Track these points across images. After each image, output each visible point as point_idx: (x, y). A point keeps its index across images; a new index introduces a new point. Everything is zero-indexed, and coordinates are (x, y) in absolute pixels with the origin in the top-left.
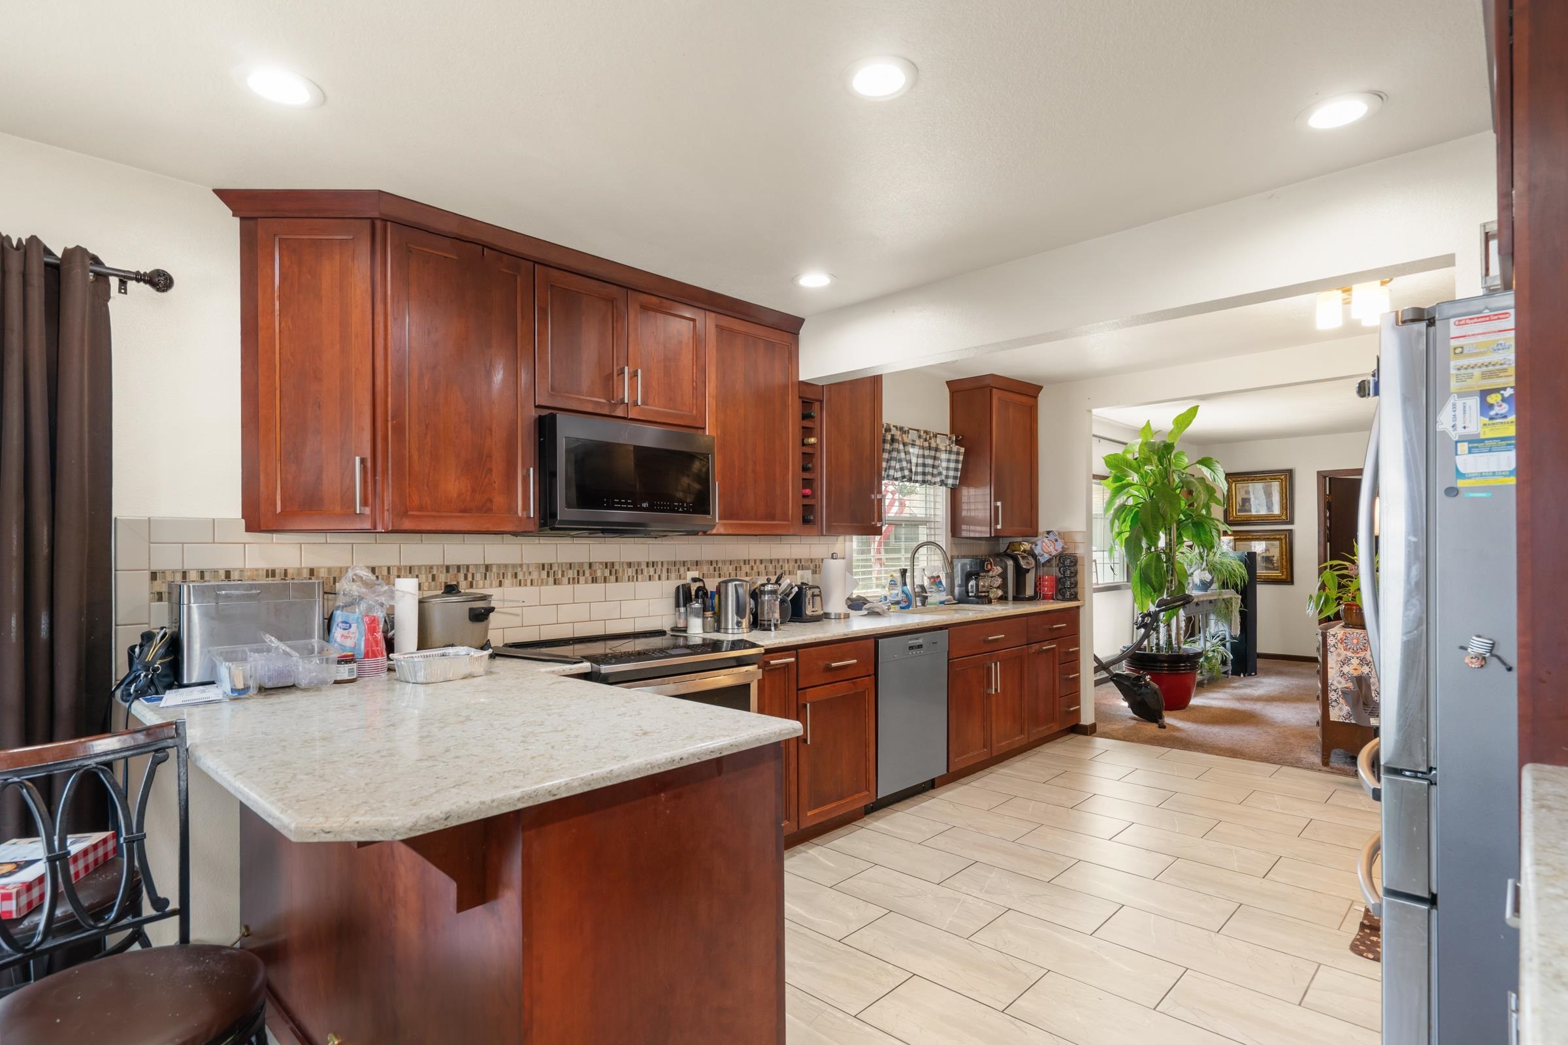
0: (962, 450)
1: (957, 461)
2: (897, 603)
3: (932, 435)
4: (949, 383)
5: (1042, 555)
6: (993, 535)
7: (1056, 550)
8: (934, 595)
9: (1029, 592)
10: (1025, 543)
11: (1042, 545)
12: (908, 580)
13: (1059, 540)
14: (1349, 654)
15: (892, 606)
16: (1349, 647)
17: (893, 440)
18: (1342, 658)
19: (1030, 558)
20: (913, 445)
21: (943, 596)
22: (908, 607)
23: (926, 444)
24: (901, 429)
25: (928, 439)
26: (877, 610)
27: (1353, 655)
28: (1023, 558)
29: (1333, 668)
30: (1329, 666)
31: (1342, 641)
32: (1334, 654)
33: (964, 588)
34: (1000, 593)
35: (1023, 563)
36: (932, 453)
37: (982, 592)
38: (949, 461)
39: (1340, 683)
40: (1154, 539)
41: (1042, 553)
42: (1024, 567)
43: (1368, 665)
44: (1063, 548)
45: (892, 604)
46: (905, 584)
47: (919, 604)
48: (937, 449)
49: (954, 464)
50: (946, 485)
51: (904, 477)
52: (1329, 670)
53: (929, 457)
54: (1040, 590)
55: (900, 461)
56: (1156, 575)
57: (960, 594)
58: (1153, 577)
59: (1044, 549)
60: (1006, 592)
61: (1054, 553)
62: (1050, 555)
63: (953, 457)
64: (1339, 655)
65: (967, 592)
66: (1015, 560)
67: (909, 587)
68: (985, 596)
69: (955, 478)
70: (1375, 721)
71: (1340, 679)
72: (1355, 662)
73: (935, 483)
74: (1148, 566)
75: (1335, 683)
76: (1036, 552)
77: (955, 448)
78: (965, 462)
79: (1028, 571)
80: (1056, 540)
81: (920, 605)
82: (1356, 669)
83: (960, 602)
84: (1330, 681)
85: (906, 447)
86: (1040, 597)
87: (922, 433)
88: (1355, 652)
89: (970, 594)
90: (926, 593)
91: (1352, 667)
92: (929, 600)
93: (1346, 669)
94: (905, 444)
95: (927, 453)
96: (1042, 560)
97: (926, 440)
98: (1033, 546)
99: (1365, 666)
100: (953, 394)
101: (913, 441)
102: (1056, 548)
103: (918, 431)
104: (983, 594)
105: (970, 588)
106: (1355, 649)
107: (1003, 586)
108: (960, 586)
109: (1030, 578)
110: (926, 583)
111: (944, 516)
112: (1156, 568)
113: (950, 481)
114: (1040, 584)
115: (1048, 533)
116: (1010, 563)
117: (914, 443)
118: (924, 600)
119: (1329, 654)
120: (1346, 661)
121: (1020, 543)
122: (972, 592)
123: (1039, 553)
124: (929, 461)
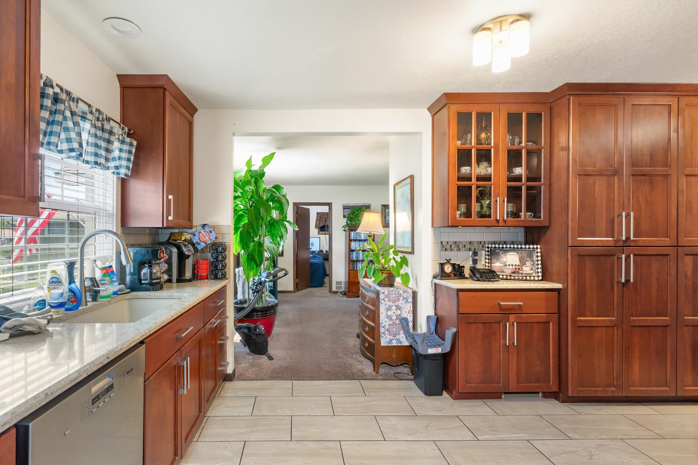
0: (135, 143)
1: (130, 152)
2: (61, 305)
3: (105, 117)
4: (120, 77)
5: (199, 244)
6: (165, 226)
7: (211, 240)
8: (107, 287)
9: (188, 274)
10: (186, 233)
11: (199, 235)
12: (77, 273)
13: (213, 232)
14: (391, 304)
15: (52, 310)
16: (390, 299)
17: (56, 100)
18: (387, 306)
19: (190, 246)
20: (84, 118)
21: (116, 287)
22: (76, 307)
23: (99, 124)
24: (68, 93)
25: (101, 119)
26: (29, 328)
27: (393, 304)
28: (185, 245)
29: (383, 313)
30: (381, 312)
31: (387, 296)
32: (384, 304)
33: (136, 277)
34: (166, 277)
35: (184, 249)
36: (106, 136)
37: (154, 279)
38: (121, 150)
39: (386, 322)
40: (256, 233)
41: (199, 241)
42: (186, 253)
43: (400, 309)
44: (216, 238)
45: (52, 307)
46: (71, 280)
47: (89, 299)
48: (111, 133)
49: (127, 154)
50: (118, 174)
51: (72, 150)
52: (380, 314)
53: (100, 138)
54: (197, 272)
55: (67, 129)
56: (258, 256)
57: (131, 281)
58: (257, 257)
59: (201, 238)
60: (170, 275)
61: (209, 242)
62: (206, 243)
63: (126, 147)
64: (386, 305)
65: (140, 280)
66: (179, 248)
67: (77, 280)
68: (157, 283)
69: (128, 168)
70: (431, 351)
71: (386, 319)
72: (394, 308)
73: (108, 168)
74: (254, 250)
75: (384, 322)
76: (194, 241)
77: (128, 140)
78: (136, 156)
79: (188, 257)
80: (211, 232)
81: (91, 300)
82: (394, 313)
83: (133, 289)
84: (381, 322)
85: (74, 117)
86: (197, 279)
87: (94, 111)
88: (394, 302)
89: (143, 282)
90: (98, 286)
91: (392, 311)
92: (102, 294)
93: (389, 313)
94: (73, 114)
95: (99, 133)
96: (199, 247)
97: (98, 119)
98: (192, 236)
99: (399, 310)
100: (124, 88)
101: (83, 113)
102: (210, 238)
103: (89, 106)
104: (155, 281)
105: (142, 274)
106: (394, 300)
107: (169, 271)
108: (132, 274)
109: (189, 264)
110: (98, 275)
111: (115, 206)
112: (258, 251)
113: (123, 171)
114: (198, 267)
115: (204, 226)
116: (175, 250)
117: (85, 115)
118: (95, 296)
119: (381, 305)
120: (389, 309)
121: (181, 234)
122: (145, 280)
123: (197, 242)
124: (103, 144)
